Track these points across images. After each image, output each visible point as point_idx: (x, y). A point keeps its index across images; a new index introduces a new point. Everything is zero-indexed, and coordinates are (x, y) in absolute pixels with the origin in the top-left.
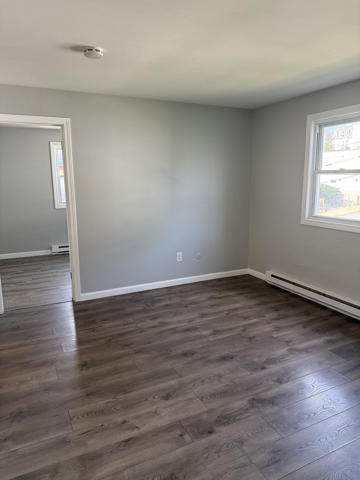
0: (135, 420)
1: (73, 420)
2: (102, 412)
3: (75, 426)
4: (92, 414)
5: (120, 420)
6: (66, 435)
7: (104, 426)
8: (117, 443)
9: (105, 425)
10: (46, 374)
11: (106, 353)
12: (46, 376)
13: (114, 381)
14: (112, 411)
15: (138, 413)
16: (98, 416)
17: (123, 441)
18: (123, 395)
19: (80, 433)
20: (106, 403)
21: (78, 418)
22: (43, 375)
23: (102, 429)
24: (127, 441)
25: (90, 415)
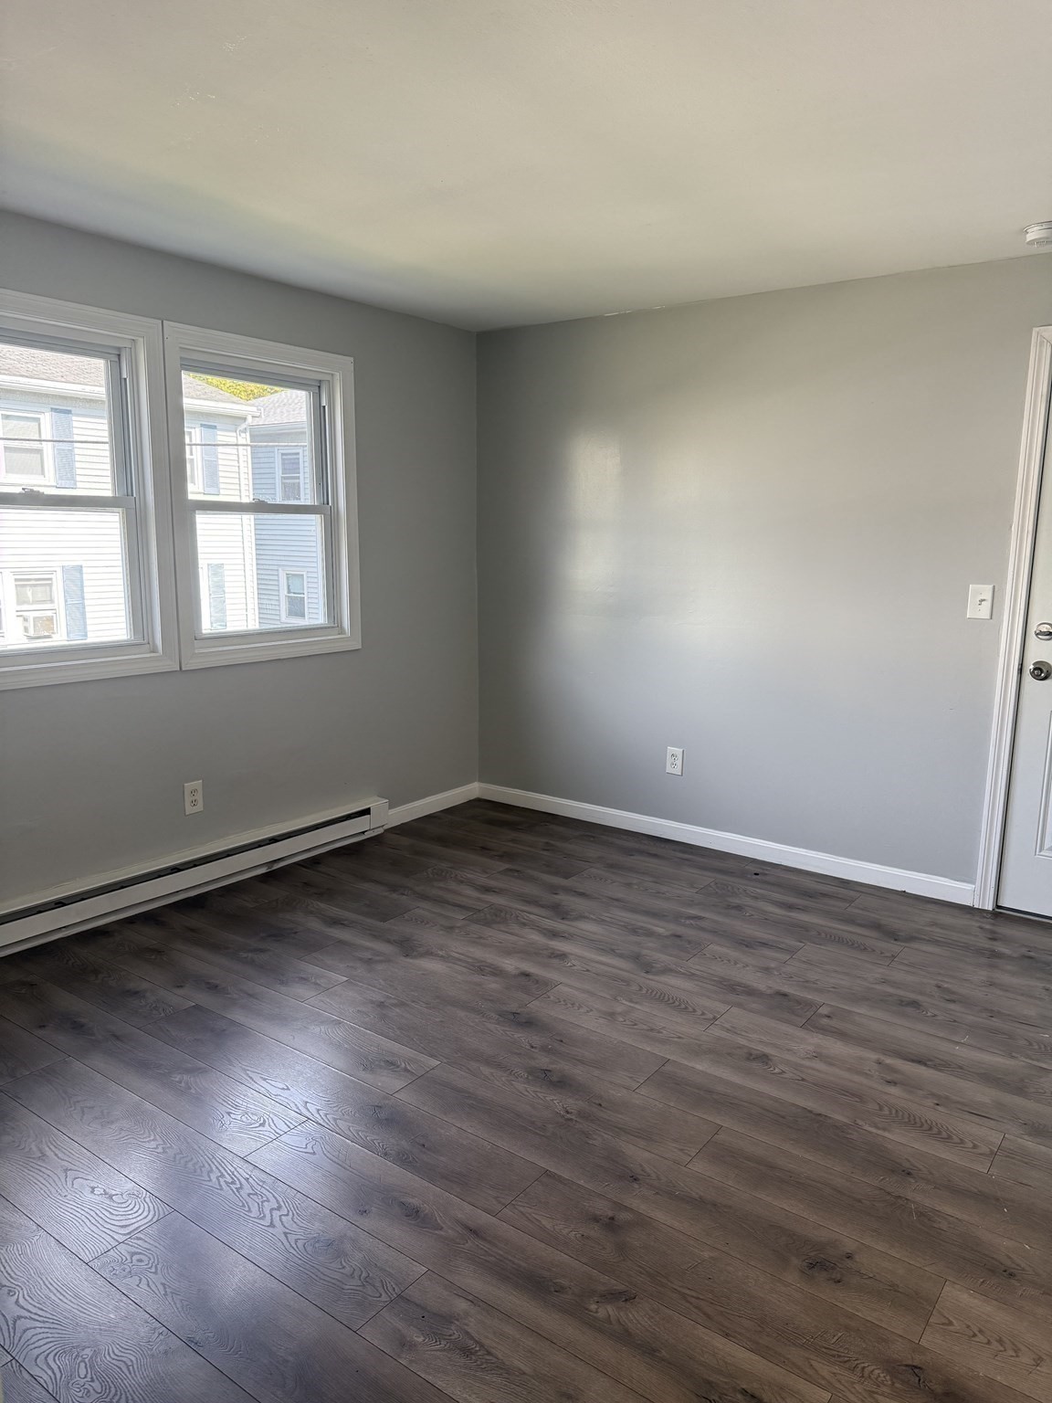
0: (868, 1072)
1: (991, 1150)
2: (912, 1122)
3: (996, 1138)
4: (939, 1133)
5: (893, 1090)
6: (1026, 1137)
7: (936, 1102)
8: (940, 1070)
9: (930, 1102)
10: (975, 1335)
11: (706, 1255)
12: (980, 1331)
13: (807, 1156)
14: (890, 1111)
15: (846, 1075)
16: (929, 1122)
17: (925, 1065)
18: (830, 1118)
19: (992, 1122)
20: (884, 1129)
21: (975, 1146)
22: (989, 1343)
23: (941, 1101)
24: (920, 1062)
25: (944, 1135)
